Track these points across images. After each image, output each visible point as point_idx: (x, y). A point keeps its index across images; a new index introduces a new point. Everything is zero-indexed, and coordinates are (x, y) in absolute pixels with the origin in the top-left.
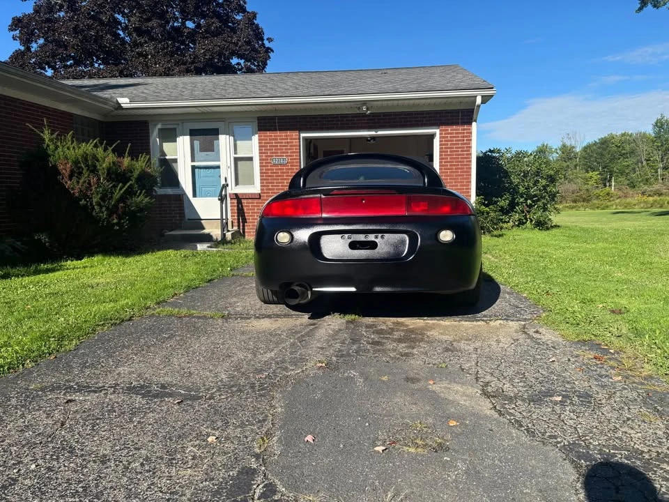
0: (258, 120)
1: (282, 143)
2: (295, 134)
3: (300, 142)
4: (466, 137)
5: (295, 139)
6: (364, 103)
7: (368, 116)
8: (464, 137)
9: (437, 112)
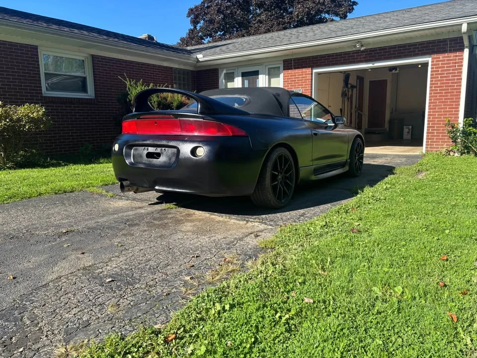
0: (284, 62)
1: (299, 78)
2: (308, 70)
3: (312, 76)
4: (458, 63)
5: (309, 74)
6: (358, 41)
7: (363, 51)
8: (456, 63)
9: (429, 42)
